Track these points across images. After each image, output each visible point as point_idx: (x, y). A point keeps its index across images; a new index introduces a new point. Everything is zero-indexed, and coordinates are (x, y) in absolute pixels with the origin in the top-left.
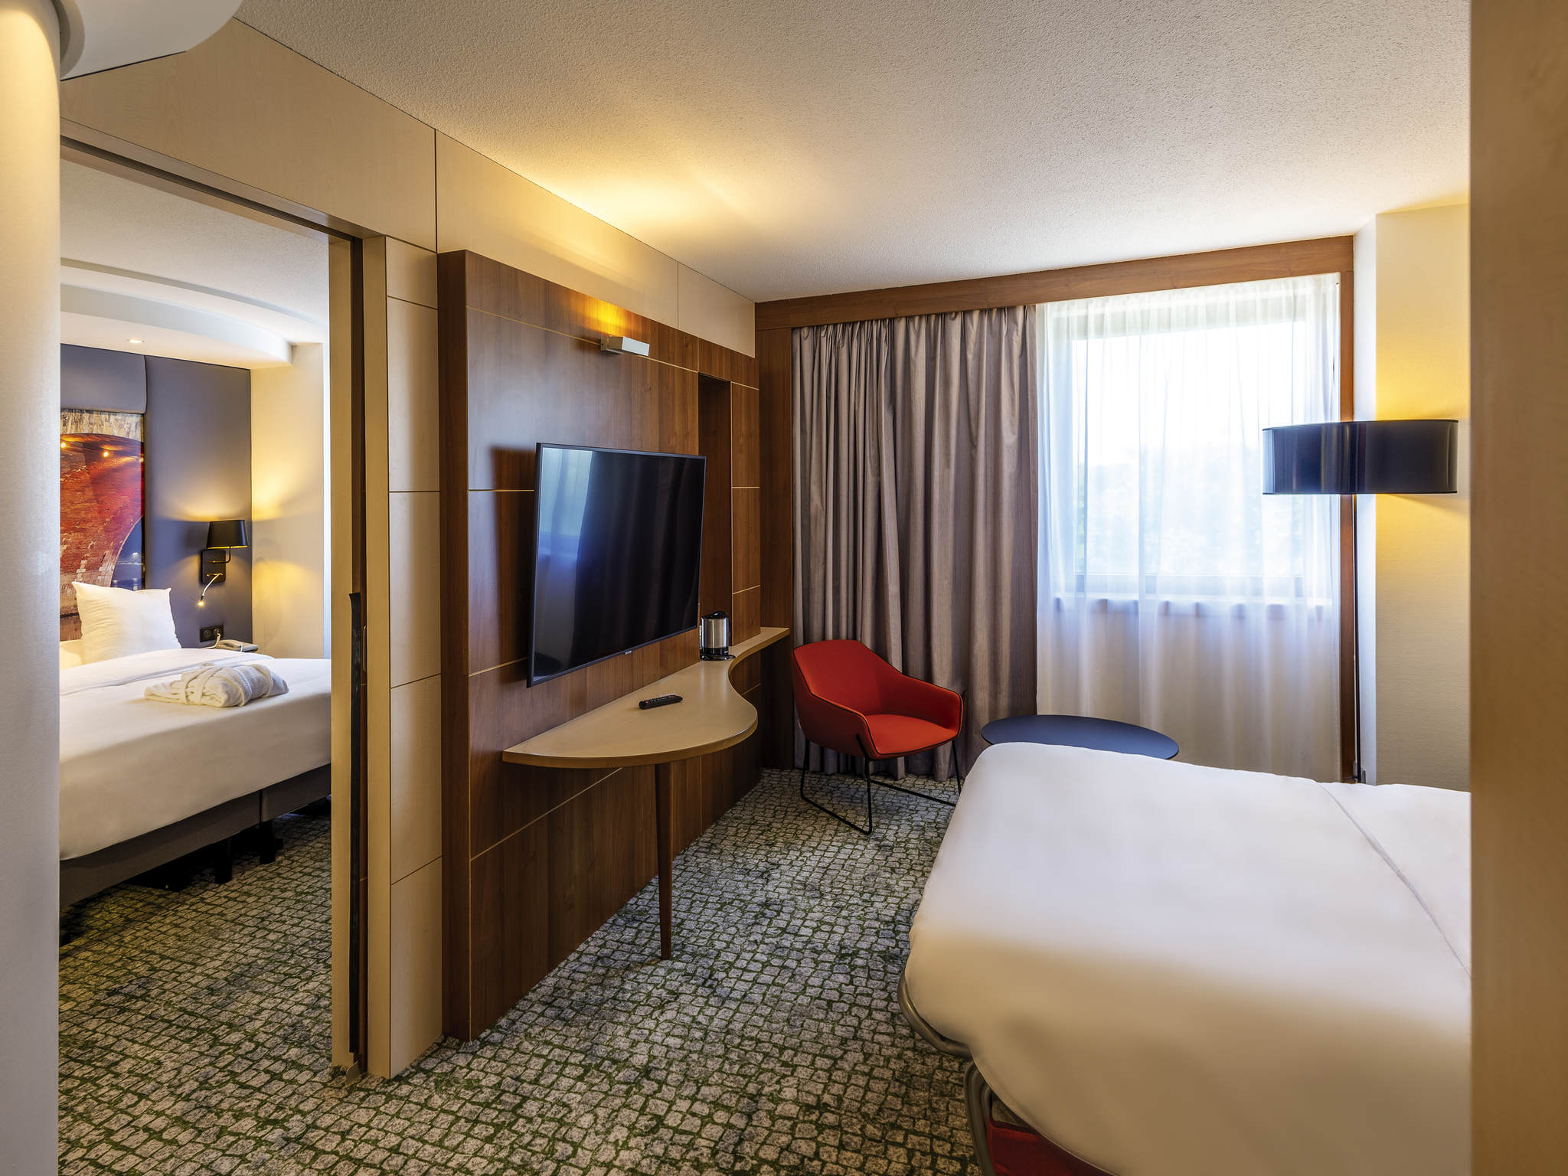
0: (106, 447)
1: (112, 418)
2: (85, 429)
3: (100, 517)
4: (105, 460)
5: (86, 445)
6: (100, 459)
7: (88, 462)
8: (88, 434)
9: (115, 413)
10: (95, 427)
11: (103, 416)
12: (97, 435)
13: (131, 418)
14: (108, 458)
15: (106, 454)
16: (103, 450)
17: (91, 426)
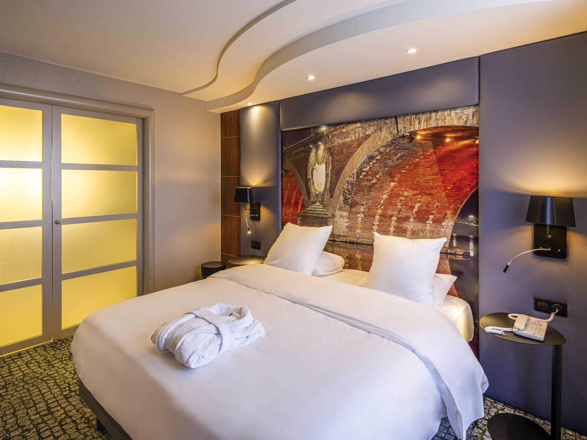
0: (448, 135)
1: (453, 113)
2: (433, 124)
3: (444, 186)
4: (448, 144)
5: (433, 135)
6: (443, 144)
7: (435, 148)
8: (435, 128)
9: (455, 108)
10: (440, 122)
11: (446, 112)
12: (441, 127)
13: (469, 110)
14: (450, 142)
15: (448, 140)
16: (446, 137)
17: (437, 121)
